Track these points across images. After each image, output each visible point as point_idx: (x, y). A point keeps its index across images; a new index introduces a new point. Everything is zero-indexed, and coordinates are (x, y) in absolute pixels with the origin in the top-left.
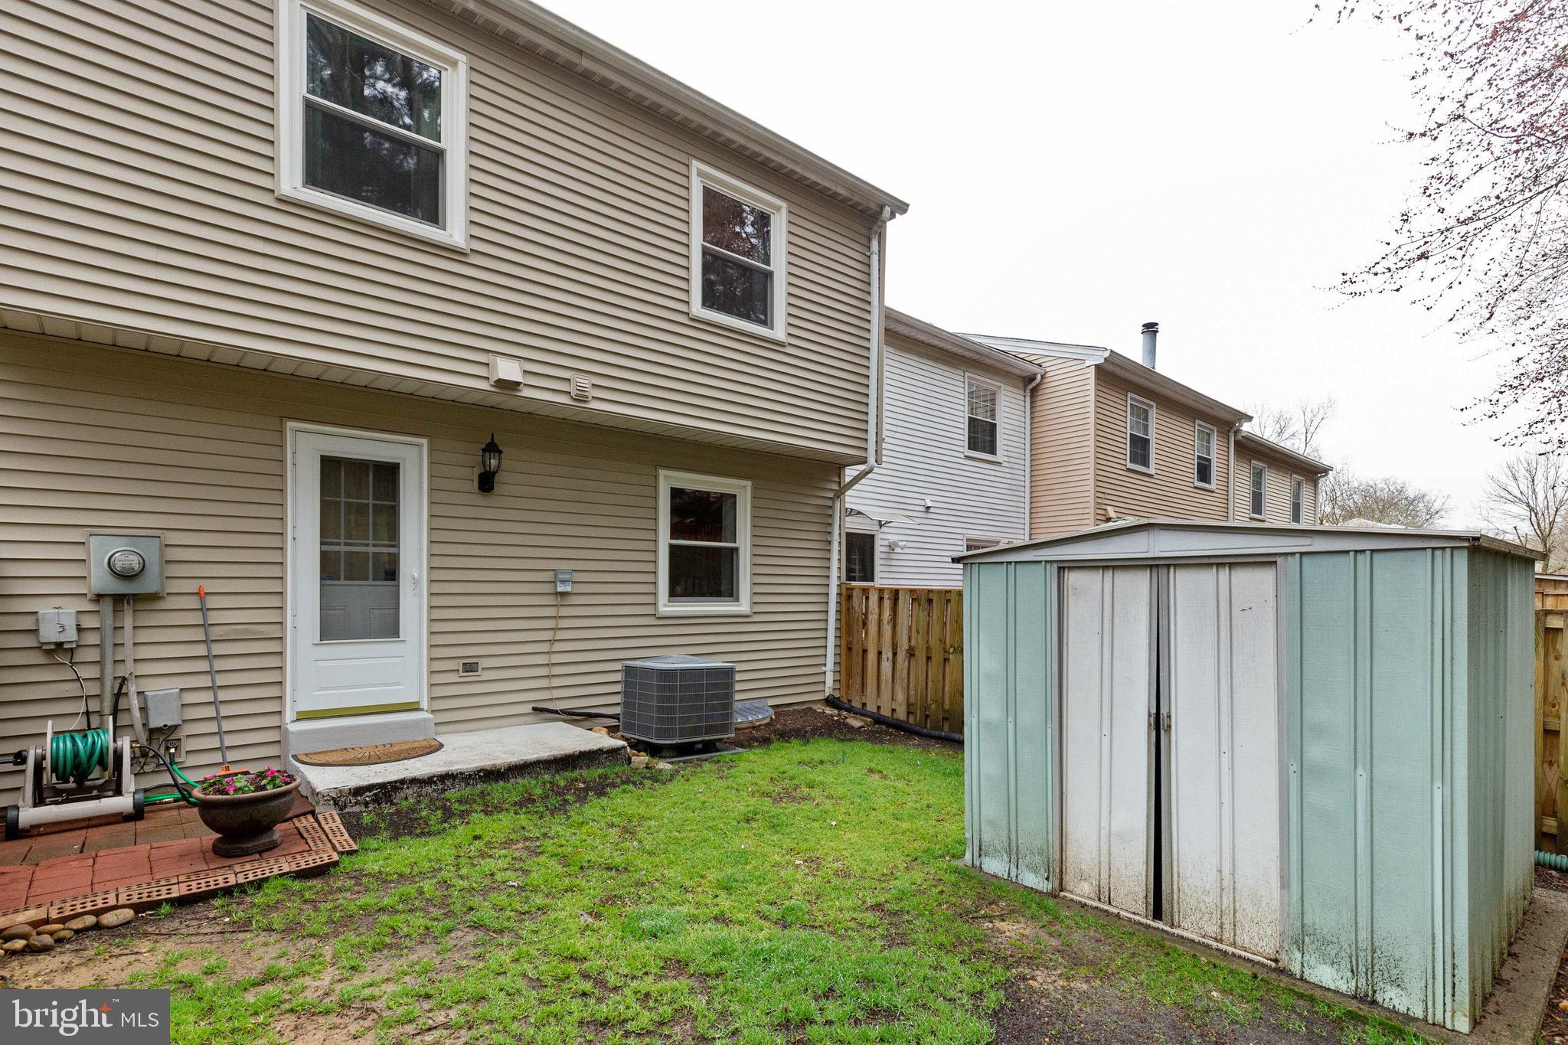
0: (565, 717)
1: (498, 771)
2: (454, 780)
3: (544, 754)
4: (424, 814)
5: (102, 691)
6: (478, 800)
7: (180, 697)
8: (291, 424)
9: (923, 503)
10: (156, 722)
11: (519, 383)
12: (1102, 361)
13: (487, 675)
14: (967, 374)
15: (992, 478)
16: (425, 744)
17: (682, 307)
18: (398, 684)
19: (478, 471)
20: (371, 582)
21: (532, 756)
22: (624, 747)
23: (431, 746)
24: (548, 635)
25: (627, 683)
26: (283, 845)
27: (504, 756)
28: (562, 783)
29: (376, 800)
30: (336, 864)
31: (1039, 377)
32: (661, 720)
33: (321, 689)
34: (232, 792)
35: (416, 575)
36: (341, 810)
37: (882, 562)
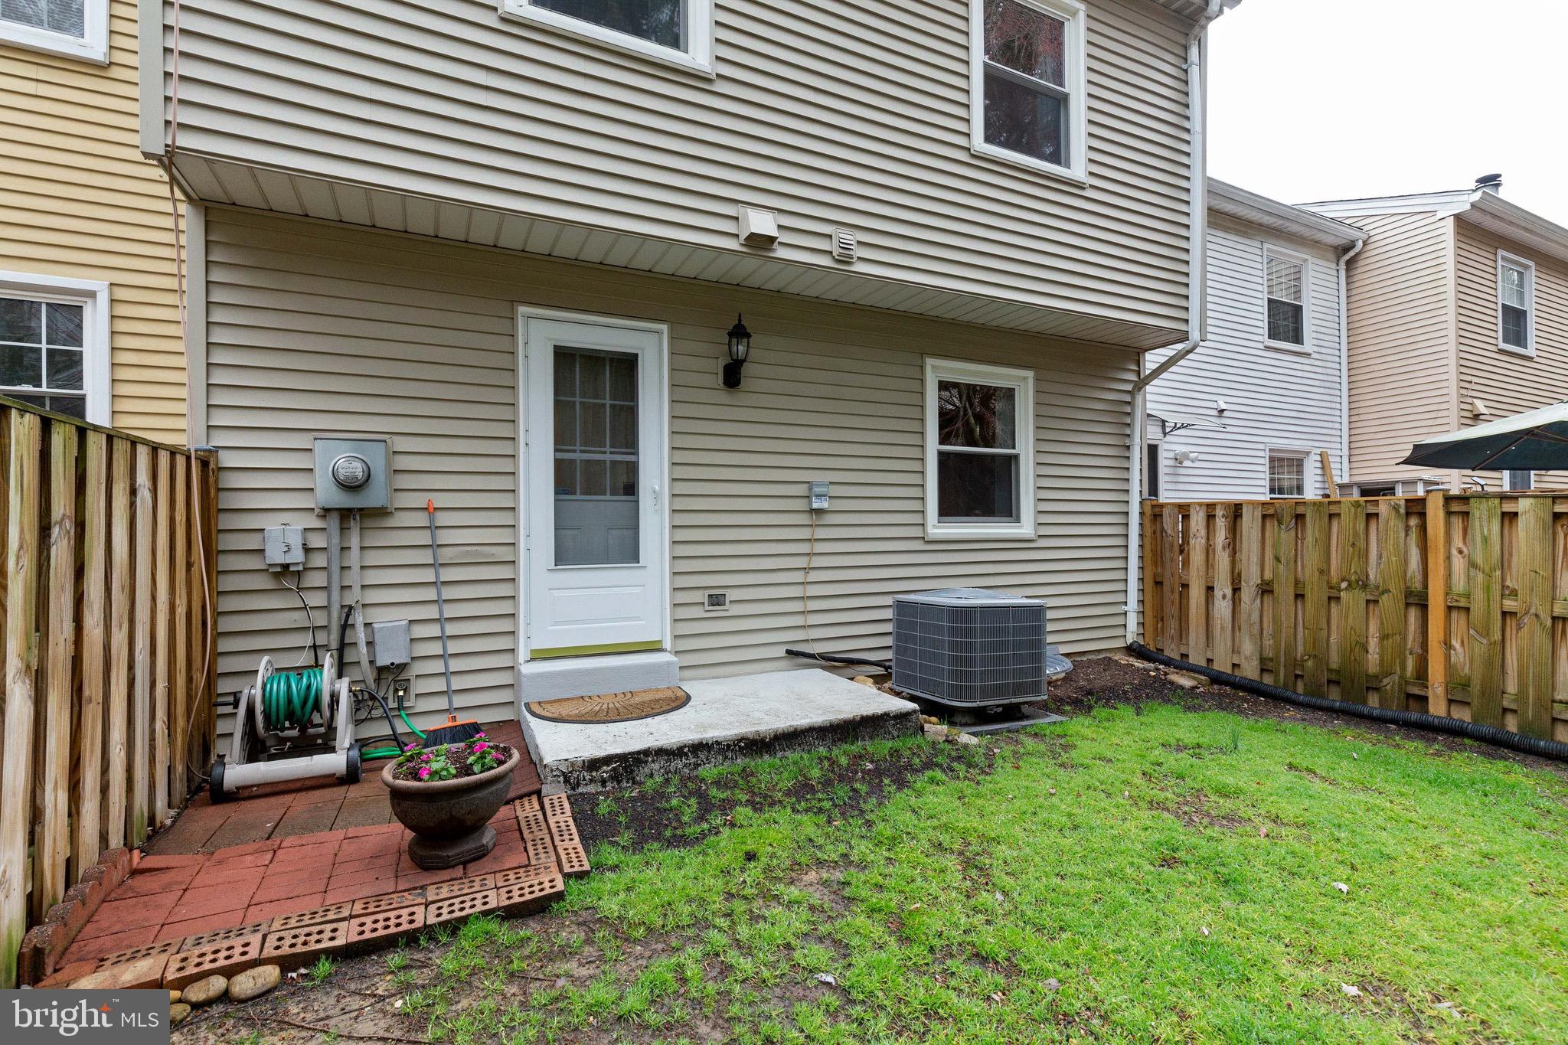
0: (823, 662)
1: (763, 741)
2: (709, 752)
3: (817, 718)
4: (674, 802)
5: (329, 621)
6: (740, 782)
7: (409, 630)
8: (523, 310)
9: (1214, 405)
10: (383, 660)
11: (772, 239)
12: (1468, 207)
13: (736, 610)
14: (1266, 246)
15: (1299, 374)
16: (669, 694)
17: (961, 141)
18: (638, 618)
19: (722, 362)
20: (608, 497)
21: (803, 721)
22: (915, 711)
23: (677, 698)
24: (801, 562)
25: (899, 623)
26: (497, 851)
27: (766, 718)
28: (844, 761)
29: (615, 777)
30: (559, 896)
31: (1360, 244)
32: (953, 675)
33: (557, 623)
34: (426, 777)
35: (657, 488)
36: (573, 789)
37: (1167, 478)
